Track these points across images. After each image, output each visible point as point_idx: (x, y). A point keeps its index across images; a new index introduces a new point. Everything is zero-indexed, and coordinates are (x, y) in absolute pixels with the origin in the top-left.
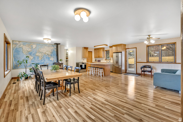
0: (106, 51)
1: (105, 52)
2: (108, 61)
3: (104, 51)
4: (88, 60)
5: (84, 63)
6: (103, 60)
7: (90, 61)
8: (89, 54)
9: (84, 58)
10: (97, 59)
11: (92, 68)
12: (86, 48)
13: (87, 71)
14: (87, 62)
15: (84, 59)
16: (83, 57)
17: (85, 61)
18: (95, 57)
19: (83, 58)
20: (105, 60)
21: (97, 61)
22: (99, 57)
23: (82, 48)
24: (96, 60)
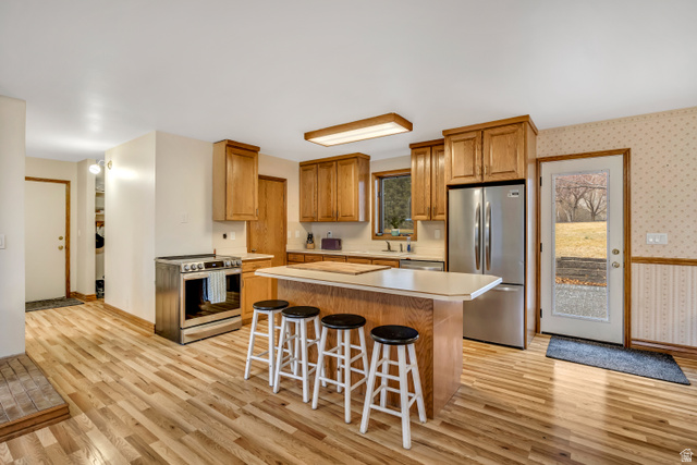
0: (380, 177)
1: (374, 184)
2: (395, 244)
3: (365, 177)
4: (255, 239)
5: (220, 265)
6: (355, 235)
7: (270, 241)
8: (263, 193)
9: (226, 221)
10: (322, 231)
11: (292, 326)
12: (242, 152)
13: (247, 323)
14: (250, 251)
15: (225, 228)
16: (222, 218)
17: (234, 246)
18: (307, 219)
19: (216, 220)
20: (375, 237)
21: (318, 243)
22: (333, 218)
23: (211, 149)
24: (310, 237)
